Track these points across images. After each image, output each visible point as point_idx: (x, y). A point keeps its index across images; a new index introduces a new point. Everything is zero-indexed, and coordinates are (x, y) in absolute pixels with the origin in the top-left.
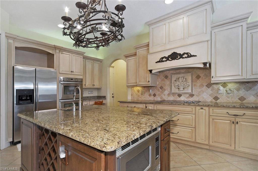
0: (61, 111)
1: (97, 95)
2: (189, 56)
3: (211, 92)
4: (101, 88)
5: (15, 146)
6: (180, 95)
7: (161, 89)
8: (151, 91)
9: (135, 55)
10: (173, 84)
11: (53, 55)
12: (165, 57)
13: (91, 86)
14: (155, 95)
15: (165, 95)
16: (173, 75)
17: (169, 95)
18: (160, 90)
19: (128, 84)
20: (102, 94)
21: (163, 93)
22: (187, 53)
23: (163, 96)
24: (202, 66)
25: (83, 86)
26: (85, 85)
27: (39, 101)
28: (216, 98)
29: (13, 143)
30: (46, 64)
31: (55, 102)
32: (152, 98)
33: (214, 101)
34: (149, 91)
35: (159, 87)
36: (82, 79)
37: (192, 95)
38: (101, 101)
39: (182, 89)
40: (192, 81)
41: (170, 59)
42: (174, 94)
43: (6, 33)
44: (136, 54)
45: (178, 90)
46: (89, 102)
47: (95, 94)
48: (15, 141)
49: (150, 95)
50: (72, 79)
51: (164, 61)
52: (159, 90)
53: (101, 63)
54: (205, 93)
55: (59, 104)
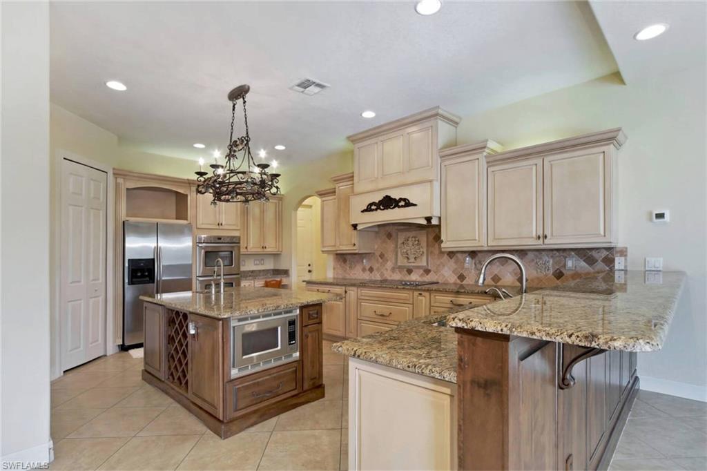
0: (200, 296)
1: (272, 268)
2: (408, 204)
3: (454, 266)
4: (280, 254)
5: (126, 353)
6: (410, 271)
7: (381, 258)
8: (364, 261)
9: (333, 192)
10: (399, 250)
11: (187, 195)
12: (374, 204)
13: (259, 250)
14: (371, 270)
15: (387, 269)
16: (399, 234)
17: (393, 269)
18: (380, 260)
19: (324, 247)
20: (283, 267)
21: (384, 266)
22: (404, 200)
23: (385, 272)
24: (424, 222)
25: (241, 250)
26: (246, 248)
27: (163, 278)
28: (462, 277)
29: (124, 348)
30: (174, 213)
31: (190, 281)
32: (366, 276)
33: (458, 281)
34: (363, 262)
35: (378, 254)
36: (239, 238)
37: (427, 271)
38: (279, 279)
39: (412, 260)
40: (427, 246)
41: (382, 208)
42: (401, 268)
43: (114, 169)
44: (335, 192)
45: (406, 260)
46: (252, 282)
47: (269, 265)
48: (127, 344)
49: (364, 270)
50: (220, 239)
51: (373, 210)
52: (378, 260)
53: (280, 202)
54: (446, 268)
55: (196, 285)
